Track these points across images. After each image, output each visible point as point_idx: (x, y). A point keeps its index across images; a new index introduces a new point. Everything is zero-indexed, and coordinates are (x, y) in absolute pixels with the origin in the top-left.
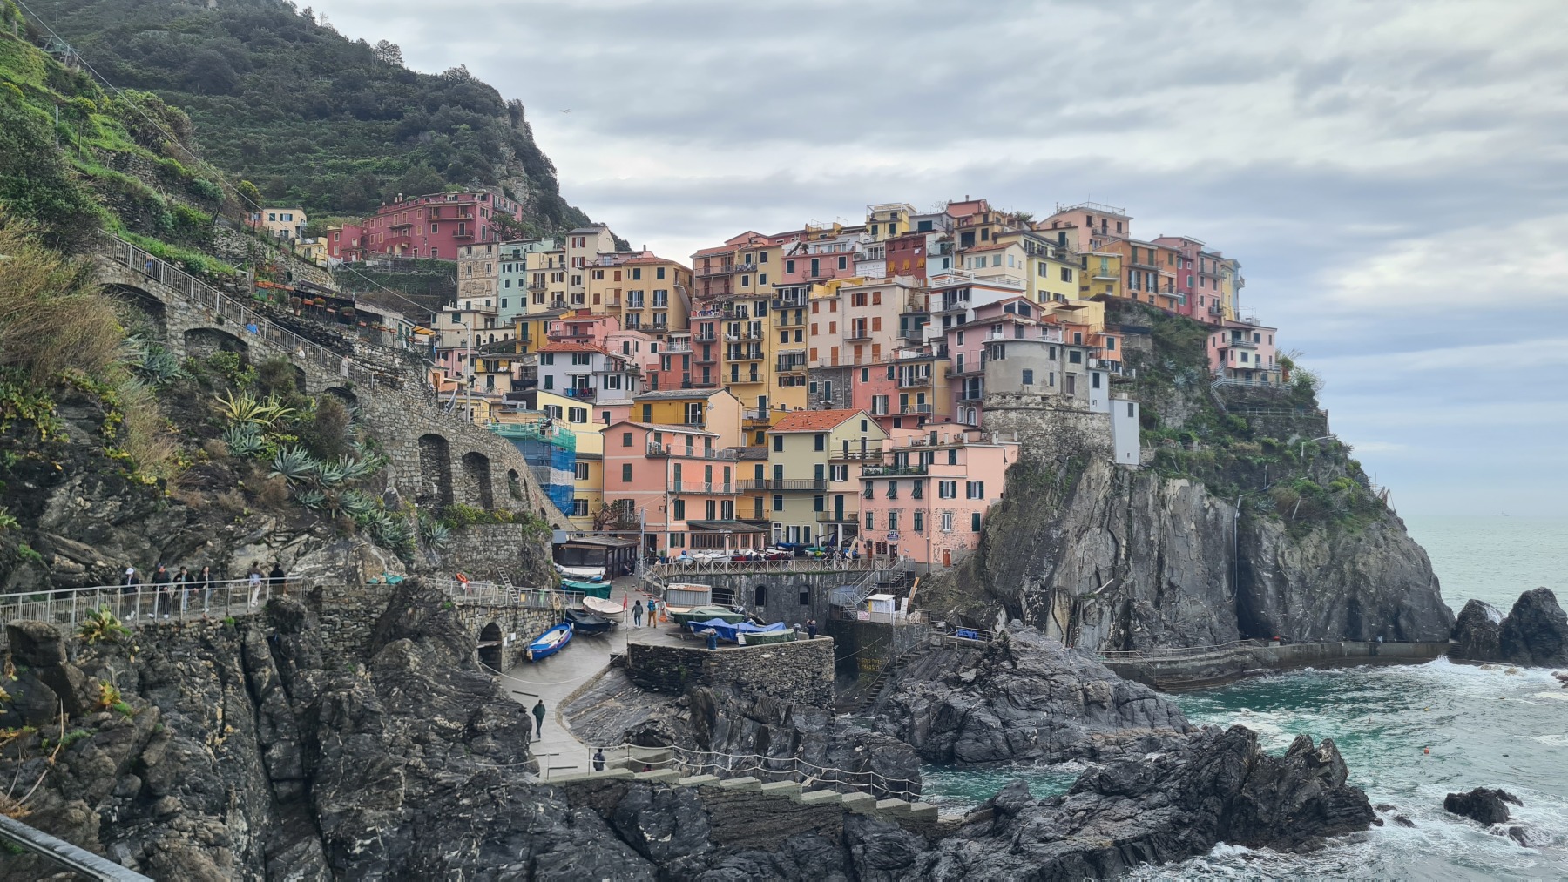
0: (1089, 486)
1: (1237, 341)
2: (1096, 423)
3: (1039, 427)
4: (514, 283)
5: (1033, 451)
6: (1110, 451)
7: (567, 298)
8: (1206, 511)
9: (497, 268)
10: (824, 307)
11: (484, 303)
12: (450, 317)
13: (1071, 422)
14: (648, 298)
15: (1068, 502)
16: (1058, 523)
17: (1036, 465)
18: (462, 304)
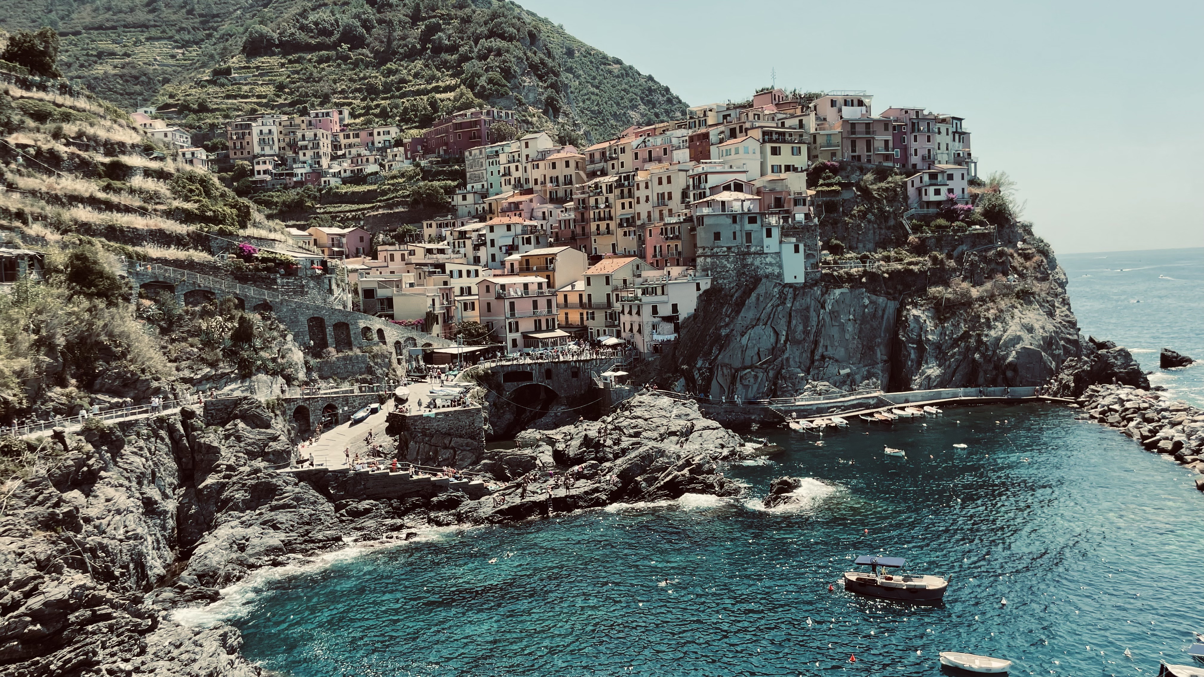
0: (758, 299)
1: (934, 181)
2: (769, 260)
3: (725, 267)
4: (495, 173)
5: (720, 282)
6: (780, 276)
7: (522, 181)
8: (866, 307)
9: (486, 163)
10: (642, 186)
11: (480, 187)
12: (460, 197)
13: (749, 260)
14: (561, 179)
15: (738, 312)
16: (727, 325)
17: (721, 290)
18: (469, 187)
